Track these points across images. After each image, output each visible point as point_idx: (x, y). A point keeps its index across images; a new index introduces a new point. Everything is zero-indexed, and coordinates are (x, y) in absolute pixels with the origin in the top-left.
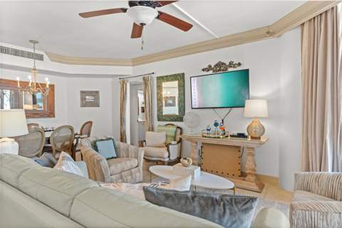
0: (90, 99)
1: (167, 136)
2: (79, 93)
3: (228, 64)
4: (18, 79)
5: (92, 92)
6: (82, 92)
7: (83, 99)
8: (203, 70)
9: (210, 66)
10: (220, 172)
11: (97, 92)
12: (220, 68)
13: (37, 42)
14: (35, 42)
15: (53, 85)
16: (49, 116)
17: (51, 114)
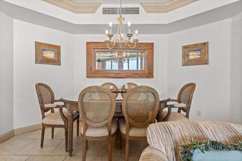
7: (185, 56)
15: (152, 44)
16: (148, 77)
17: (149, 74)
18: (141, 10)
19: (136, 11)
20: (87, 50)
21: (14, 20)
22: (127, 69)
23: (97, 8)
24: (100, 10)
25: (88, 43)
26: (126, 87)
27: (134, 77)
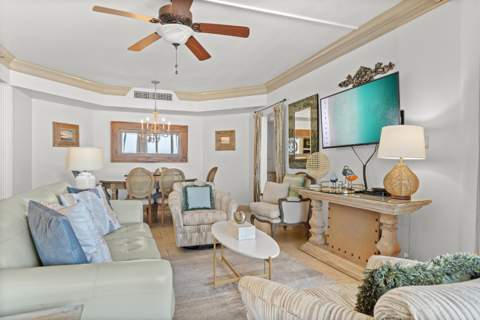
0: (225, 141)
1: (289, 190)
2: (214, 134)
3: (373, 68)
4: (142, 122)
5: (226, 132)
6: (218, 133)
7: (218, 140)
8: (340, 85)
9: (349, 77)
10: (348, 254)
11: (233, 132)
12: (362, 78)
13: (158, 82)
14: (156, 83)
15: (186, 127)
16: (182, 161)
17: (184, 158)
18: (174, 97)
19: (169, 97)
20: (112, 131)
21: (33, 100)
22: (154, 152)
23: (128, 89)
24: (131, 94)
25: (113, 123)
26: (161, 171)
27: (167, 162)
